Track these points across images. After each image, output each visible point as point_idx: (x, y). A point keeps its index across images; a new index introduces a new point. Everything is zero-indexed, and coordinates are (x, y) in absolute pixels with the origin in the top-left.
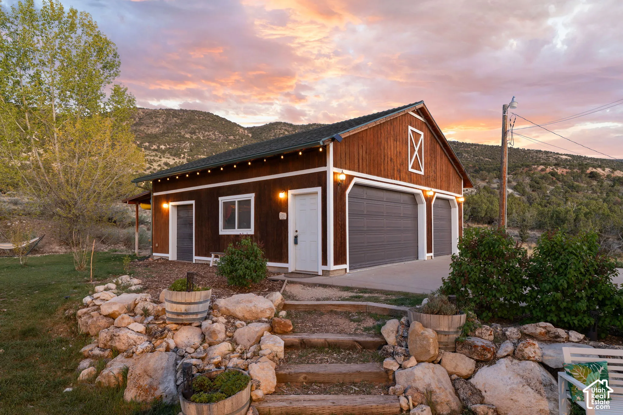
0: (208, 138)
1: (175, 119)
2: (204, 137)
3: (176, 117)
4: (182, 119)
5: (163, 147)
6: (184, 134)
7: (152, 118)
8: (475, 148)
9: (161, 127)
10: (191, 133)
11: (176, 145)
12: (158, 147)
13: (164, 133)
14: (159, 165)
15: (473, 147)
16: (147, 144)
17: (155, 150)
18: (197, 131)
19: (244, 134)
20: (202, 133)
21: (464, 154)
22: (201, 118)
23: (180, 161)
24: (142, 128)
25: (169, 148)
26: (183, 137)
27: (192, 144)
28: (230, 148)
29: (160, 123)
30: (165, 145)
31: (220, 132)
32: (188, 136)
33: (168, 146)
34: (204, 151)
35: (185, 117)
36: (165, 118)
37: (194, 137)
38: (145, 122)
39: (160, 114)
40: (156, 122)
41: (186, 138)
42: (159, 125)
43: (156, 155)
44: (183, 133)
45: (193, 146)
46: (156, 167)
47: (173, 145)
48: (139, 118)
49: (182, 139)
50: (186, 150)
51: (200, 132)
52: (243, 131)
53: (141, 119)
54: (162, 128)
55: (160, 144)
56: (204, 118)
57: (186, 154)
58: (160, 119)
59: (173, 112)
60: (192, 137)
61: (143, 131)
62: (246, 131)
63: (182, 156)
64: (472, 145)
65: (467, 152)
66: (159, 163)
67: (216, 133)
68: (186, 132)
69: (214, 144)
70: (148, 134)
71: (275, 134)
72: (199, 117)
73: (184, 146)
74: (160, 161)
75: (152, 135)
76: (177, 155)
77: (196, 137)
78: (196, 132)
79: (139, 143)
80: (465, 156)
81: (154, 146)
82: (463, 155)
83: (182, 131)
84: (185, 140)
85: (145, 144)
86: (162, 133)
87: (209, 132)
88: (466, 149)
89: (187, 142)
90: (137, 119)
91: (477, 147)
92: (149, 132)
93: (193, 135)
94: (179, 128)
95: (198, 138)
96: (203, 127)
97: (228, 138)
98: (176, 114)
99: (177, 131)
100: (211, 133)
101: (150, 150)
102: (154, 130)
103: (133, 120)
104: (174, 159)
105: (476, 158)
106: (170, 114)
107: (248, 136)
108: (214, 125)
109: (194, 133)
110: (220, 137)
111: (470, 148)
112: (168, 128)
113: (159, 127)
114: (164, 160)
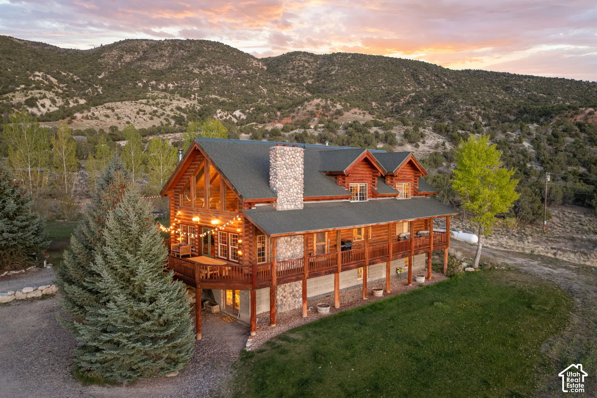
0: (218, 74)
1: (182, 51)
2: (214, 72)
3: (183, 50)
4: (189, 51)
5: (170, 85)
6: (193, 69)
7: (157, 51)
8: (529, 80)
9: (167, 61)
10: (200, 68)
11: (184, 83)
12: (166, 85)
13: (170, 68)
14: (172, 110)
15: (526, 80)
16: (154, 82)
17: (163, 90)
18: (206, 65)
19: (259, 67)
20: (212, 67)
21: (515, 89)
22: (210, 49)
23: (191, 104)
24: (147, 63)
25: (178, 87)
26: (191, 72)
27: (202, 82)
28: (243, 85)
29: (166, 57)
30: (173, 84)
31: (232, 66)
32: (196, 71)
33: (176, 84)
34: (215, 90)
35: (193, 48)
36: (171, 51)
37: (204, 72)
38: (149, 56)
39: (165, 46)
40: (162, 56)
41: (195, 73)
42: (164, 59)
43: (165, 97)
44: (191, 68)
45: (203, 84)
46: (169, 113)
47: (181, 82)
48: (143, 52)
49: (191, 76)
50: (196, 89)
51: (209, 66)
52: (257, 63)
53: (144, 52)
54: (168, 63)
55: (168, 82)
56: (213, 49)
57: (196, 94)
58: (166, 52)
59: (179, 44)
60: (201, 73)
61: (149, 67)
62: (260, 63)
63: (193, 96)
64: (526, 77)
65: (519, 86)
66: (171, 107)
67: (227, 67)
68: (194, 67)
69: (225, 81)
70: (154, 70)
71: (294, 66)
72: (208, 48)
73: (194, 84)
74: (171, 104)
75: (159, 70)
76: (187, 96)
77: (205, 72)
78: (205, 67)
79: (145, 81)
80: (515, 91)
81: (161, 85)
82: (513, 90)
83: (190, 65)
84: (193, 76)
85: (151, 83)
86: (169, 69)
87: (219, 65)
88: (518, 83)
89: (196, 79)
90: (141, 53)
91: (531, 80)
92: (155, 68)
93: (202, 70)
94: (186, 62)
95: (208, 73)
96: (213, 60)
97: (240, 72)
98: (183, 46)
99: (184, 66)
100: (221, 67)
101: (158, 89)
102: (160, 66)
103: (136, 53)
104: (185, 102)
105: (529, 93)
106: (177, 45)
107: (262, 69)
108: (225, 58)
109: (203, 67)
110: (232, 72)
111: (522, 80)
112: (174, 62)
113: (165, 61)
114: (175, 103)
